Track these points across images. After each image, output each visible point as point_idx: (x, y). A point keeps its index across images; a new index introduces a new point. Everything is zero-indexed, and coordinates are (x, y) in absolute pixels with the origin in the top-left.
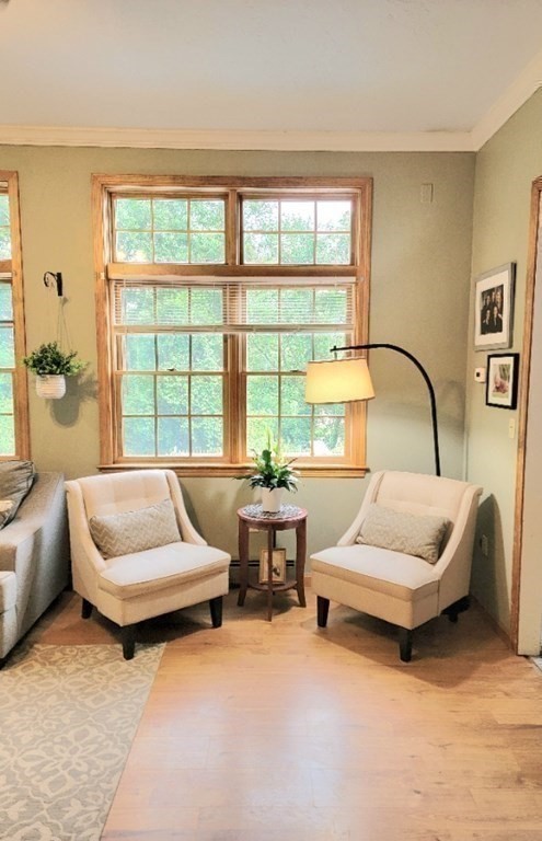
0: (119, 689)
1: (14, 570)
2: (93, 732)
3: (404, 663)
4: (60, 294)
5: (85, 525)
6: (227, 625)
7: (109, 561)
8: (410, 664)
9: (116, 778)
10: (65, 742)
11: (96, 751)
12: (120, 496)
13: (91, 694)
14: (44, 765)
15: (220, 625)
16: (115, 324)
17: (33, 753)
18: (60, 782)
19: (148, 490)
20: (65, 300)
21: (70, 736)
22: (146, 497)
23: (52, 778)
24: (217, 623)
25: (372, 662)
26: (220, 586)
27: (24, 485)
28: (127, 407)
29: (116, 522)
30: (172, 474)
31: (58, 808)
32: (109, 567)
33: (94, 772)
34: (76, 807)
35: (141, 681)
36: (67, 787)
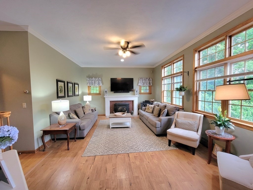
0: (160, 147)
1: (161, 122)
4: (188, 75)
7: (176, 128)
22: (192, 119)
24: (193, 154)
29: (180, 121)
30: (203, 115)
35: (163, 149)
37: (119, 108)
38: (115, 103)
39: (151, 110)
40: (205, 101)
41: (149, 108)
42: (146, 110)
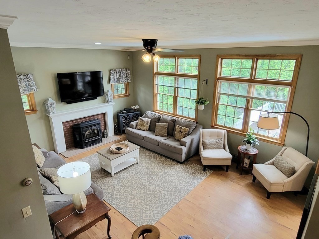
0: (199, 177)
1: (186, 147)
2: (191, 182)
3: (267, 199)
4: (207, 84)
5: (202, 141)
6: (229, 172)
7: (204, 150)
8: (268, 200)
9: (190, 191)
10: (186, 182)
11: (189, 186)
12: (211, 135)
13: (194, 175)
14: (181, 184)
15: (228, 171)
16: (218, 92)
17: (180, 181)
18: (182, 188)
19: (218, 135)
20: (208, 85)
21: (187, 181)
22: (218, 136)
23: (181, 187)
24: (227, 171)
25: (259, 195)
26: (229, 163)
27: (193, 128)
28: (219, 112)
29: (208, 142)
30: (226, 131)
31: (179, 191)
32: (204, 151)
33: (187, 189)
34: (182, 192)
35: (204, 177)
36: (182, 189)
37: (87, 133)
38: (72, 124)
39: (147, 126)
40: (226, 116)
41: (144, 124)
42: (138, 127)
